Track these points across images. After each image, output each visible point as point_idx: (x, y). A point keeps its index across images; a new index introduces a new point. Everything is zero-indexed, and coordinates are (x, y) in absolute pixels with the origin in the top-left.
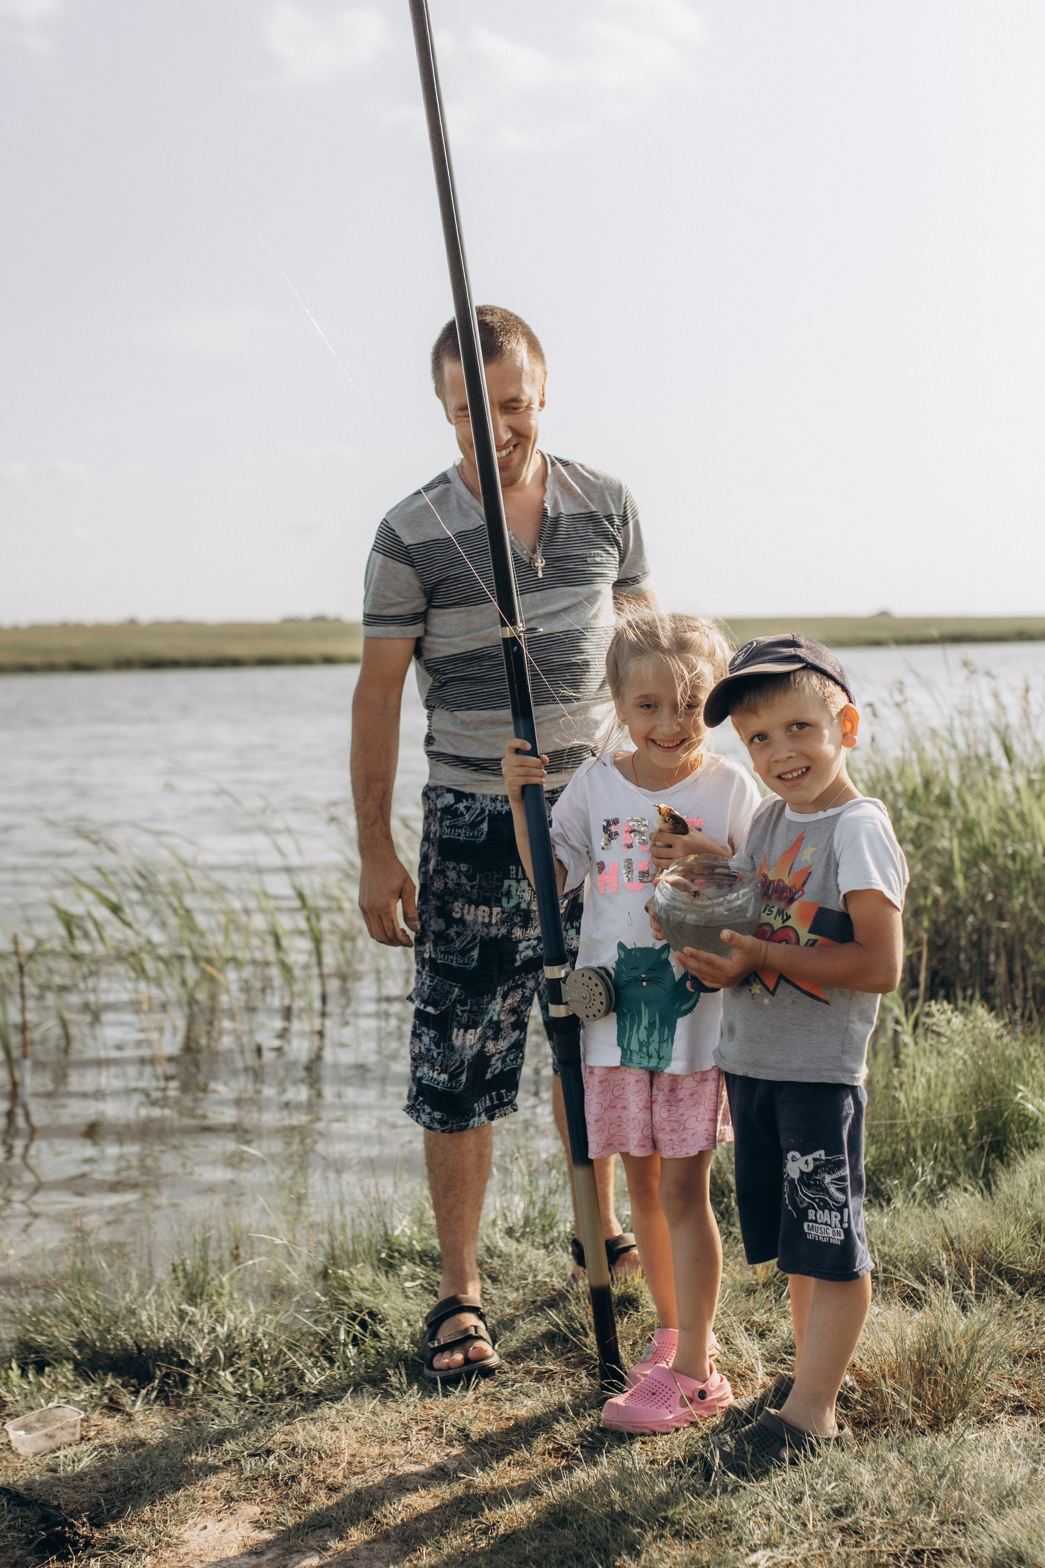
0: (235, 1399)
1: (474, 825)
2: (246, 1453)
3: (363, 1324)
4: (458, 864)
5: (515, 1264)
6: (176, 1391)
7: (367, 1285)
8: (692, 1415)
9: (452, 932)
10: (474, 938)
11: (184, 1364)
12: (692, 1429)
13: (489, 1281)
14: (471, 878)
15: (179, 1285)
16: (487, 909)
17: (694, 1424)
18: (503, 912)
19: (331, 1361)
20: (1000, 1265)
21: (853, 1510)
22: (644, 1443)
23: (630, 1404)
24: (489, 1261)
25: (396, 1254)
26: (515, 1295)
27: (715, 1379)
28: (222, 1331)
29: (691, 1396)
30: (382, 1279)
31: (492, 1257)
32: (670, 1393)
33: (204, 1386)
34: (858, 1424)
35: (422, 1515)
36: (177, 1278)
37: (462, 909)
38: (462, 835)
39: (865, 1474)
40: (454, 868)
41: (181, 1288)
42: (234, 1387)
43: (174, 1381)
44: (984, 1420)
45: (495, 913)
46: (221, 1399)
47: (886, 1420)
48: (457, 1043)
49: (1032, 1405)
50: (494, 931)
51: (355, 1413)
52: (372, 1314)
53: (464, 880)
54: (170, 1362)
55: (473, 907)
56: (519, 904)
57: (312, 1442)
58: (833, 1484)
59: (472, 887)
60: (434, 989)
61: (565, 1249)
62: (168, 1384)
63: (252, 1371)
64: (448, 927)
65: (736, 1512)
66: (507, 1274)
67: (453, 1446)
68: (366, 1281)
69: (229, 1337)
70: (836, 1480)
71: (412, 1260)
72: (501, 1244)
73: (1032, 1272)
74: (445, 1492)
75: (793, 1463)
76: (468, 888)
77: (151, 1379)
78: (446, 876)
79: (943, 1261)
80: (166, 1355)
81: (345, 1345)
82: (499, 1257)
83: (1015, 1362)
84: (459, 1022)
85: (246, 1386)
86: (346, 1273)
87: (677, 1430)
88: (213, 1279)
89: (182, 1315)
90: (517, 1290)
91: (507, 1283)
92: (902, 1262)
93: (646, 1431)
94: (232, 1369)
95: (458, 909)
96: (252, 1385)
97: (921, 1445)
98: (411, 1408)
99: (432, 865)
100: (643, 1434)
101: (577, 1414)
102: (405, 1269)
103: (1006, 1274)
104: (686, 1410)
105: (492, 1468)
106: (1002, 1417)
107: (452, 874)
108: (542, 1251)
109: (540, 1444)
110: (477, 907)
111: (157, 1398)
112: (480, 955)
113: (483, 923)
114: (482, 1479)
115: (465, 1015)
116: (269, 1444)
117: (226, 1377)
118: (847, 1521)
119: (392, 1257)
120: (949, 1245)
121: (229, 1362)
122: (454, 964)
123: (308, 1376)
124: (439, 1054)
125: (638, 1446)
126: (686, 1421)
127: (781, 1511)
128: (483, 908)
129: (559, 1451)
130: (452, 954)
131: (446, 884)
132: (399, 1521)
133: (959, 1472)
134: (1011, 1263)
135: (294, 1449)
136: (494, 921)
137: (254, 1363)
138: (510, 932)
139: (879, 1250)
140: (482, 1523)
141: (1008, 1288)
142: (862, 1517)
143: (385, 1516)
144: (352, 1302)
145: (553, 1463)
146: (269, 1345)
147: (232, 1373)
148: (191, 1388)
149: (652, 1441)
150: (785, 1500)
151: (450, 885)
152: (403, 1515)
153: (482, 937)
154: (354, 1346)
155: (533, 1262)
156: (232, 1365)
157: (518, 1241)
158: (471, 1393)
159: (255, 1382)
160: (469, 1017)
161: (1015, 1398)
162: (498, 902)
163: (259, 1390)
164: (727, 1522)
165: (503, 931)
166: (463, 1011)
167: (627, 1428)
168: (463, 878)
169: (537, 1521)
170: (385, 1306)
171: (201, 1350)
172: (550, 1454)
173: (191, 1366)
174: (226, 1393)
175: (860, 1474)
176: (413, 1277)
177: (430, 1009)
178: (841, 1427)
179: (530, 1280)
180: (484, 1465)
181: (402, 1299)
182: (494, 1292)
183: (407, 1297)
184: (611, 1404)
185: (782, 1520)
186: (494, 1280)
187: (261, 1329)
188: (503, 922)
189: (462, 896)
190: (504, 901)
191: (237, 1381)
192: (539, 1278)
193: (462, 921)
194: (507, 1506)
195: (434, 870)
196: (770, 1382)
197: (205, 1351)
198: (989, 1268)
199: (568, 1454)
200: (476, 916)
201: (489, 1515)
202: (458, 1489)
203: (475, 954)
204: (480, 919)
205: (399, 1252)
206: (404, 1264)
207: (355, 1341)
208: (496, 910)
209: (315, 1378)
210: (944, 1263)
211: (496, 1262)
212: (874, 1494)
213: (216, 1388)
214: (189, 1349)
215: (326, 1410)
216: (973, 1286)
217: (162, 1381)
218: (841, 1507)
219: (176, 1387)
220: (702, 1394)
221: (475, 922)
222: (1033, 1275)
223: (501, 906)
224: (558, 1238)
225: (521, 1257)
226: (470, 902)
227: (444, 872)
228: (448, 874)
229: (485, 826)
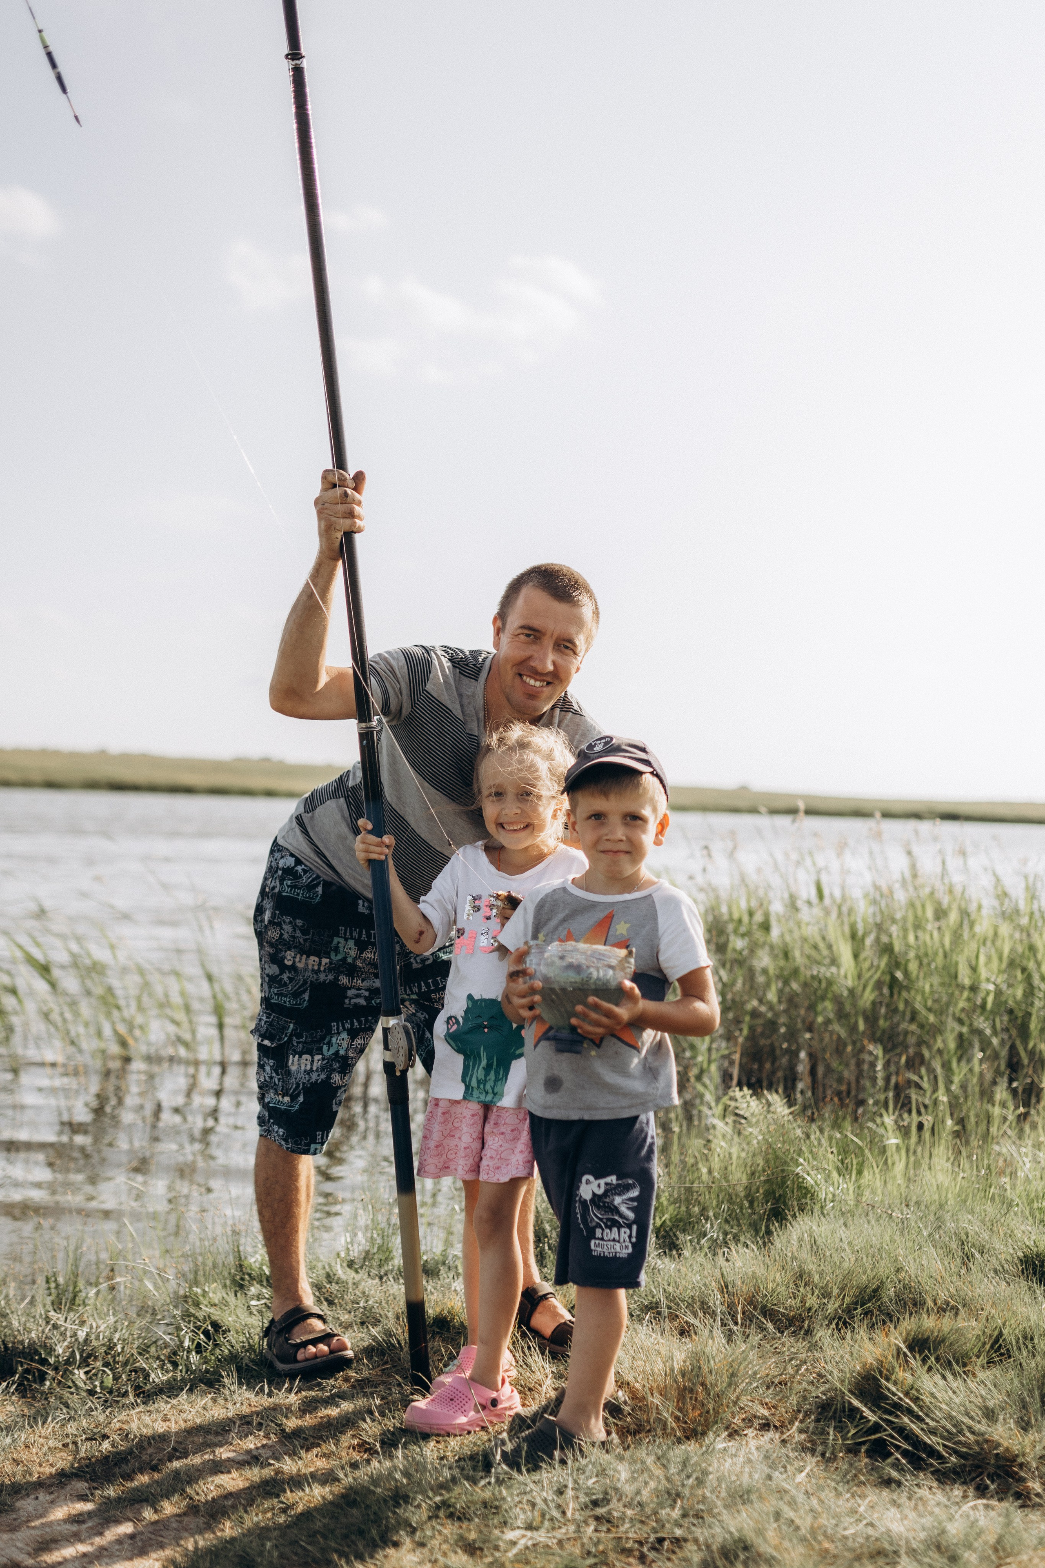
0: (84, 1394)
1: (311, 887)
2: (84, 1437)
3: (206, 1333)
4: (294, 919)
5: (350, 1290)
6: (34, 1386)
7: (217, 1302)
8: (483, 1421)
9: (285, 977)
10: (305, 982)
11: (44, 1362)
12: (482, 1433)
14: (304, 932)
15: (50, 1295)
16: (317, 959)
17: (484, 1428)
18: (331, 963)
19: (175, 1365)
20: (764, 1306)
21: (608, 1502)
22: (438, 1442)
23: (430, 1408)
24: (329, 1286)
25: (247, 1277)
26: (347, 1317)
27: (507, 1390)
28: (82, 1335)
29: (484, 1403)
30: (231, 1299)
31: (330, 1282)
32: (467, 1399)
33: (60, 1382)
34: (624, 1432)
36: (49, 1288)
37: (294, 958)
38: (301, 895)
39: (623, 1472)
40: (290, 923)
41: (51, 1298)
42: (86, 1384)
43: (34, 1376)
44: (734, 1434)
45: (323, 963)
46: (72, 1393)
47: (649, 1431)
48: (293, 1068)
49: (778, 1424)
50: (322, 977)
51: (186, 1407)
52: (216, 1326)
53: (298, 934)
54: (32, 1360)
55: (304, 956)
56: (345, 958)
57: (145, 1431)
58: (594, 1480)
59: (305, 940)
60: (270, 1024)
62: (28, 1380)
63: (104, 1371)
64: (282, 973)
65: (504, 1499)
66: (342, 1298)
67: (270, 1439)
68: (216, 1298)
69: (87, 1341)
70: (597, 1476)
71: (260, 1283)
72: (339, 1272)
73: (792, 1314)
74: (255, 1474)
75: (563, 1462)
76: (301, 941)
77: (13, 1374)
78: (281, 928)
79: (716, 1301)
80: (29, 1353)
81: (189, 1351)
82: (337, 1283)
83: (768, 1388)
84: (295, 1050)
85: (97, 1383)
86: (200, 1291)
87: (469, 1433)
88: (80, 1291)
89: (48, 1320)
90: (350, 1312)
91: (341, 1306)
92: (683, 1301)
93: (442, 1432)
94: (87, 1369)
95: (289, 958)
96: (102, 1382)
97: (678, 1452)
98: (238, 1405)
99: (267, 916)
100: (438, 1435)
101: (382, 1414)
102: (253, 1290)
103: (771, 1315)
104: (478, 1416)
105: (300, 1458)
106: (750, 1432)
107: (288, 928)
108: (377, 1281)
109: (347, 1439)
110: (308, 957)
111: (16, 1390)
112: (310, 997)
113: (313, 970)
114: (289, 1466)
115: (301, 1044)
116: (106, 1430)
117: (80, 1375)
118: (600, 1511)
119: (243, 1279)
120: (724, 1288)
121: (85, 1362)
122: (287, 1004)
123: (153, 1375)
124: (279, 1080)
125: (432, 1444)
126: (478, 1425)
127: (545, 1501)
128: (312, 958)
129: (364, 1447)
130: (286, 996)
131: (281, 935)
132: (209, 1498)
133: (705, 1473)
134: (775, 1304)
135: (127, 1435)
136: (322, 969)
137: (106, 1364)
138: (336, 979)
139: (665, 1290)
140: (283, 1503)
141: (771, 1327)
142: (616, 1508)
143: (198, 1494)
144: (200, 1315)
145: (356, 1456)
146: (123, 1348)
147: (86, 1373)
148: (48, 1383)
149: (445, 1441)
150: (550, 1492)
151: (286, 936)
152: (214, 1493)
153: (312, 982)
154: (197, 1353)
155: (367, 1289)
156: (88, 1365)
157: (357, 1272)
158: (293, 1395)
159: (105, 1380)
160: (303, 1046)
161: (764, 1417)
162: (328, 955)
163: (107, 1387)
164: (496, 1508)
165: (331, 977)
166: (298, 1042)
167: (428, 1430)
168: (298, 931)
170: (229, 1320)
171: (60, 1351)
172: (354, 1448)
173: (50, 1364)
174: (77, 1388)
175: (619, 1472)
176: (258, 1298)
177: (266, 1043)
178: (609, 1433)
179: (362, 1304)
180: (293, 1454)
181: (246, 1314)
183: (252, 1313)
184: (415, 1407)
185: (545, 1507)
186: (331, 1303)
187: (117, 1336)
188: (330, 970)
189: (295, 947)
190: (333, 954)
191: (90, 1378)
192: (370, 1303)
193: (293, 968)
194: (307, 1489)
195: (270, 922)
196: (553, 1394)
197: (64, 1352)
198: (755, 1307)
199: (370, 1449)
200: (307, 964)
201: (290, 1497)
202: (267, 1473)
203: (306, 996)
204: (310, 967)
205: (250, 1275)
206: (253, 1285)
207: (199, 1349)
208: (325, 961)
209: (158, 1377)
210: (718, 1303)
211: (334, 1288)
212: (629, 1489)
213: (70, 1384)
214: (50, 1350)
215: (163, 1404)
216: (740, 1323)
217: (23, 1377)
218: (597, 1499)
219: (35, 1382)
220: (494, 1402)
221: (306, 970)
222: (794, 1317)
223: (330, 958)
225: (356, 1284)
226: (302, 952)
227: (279, 924)
228: (284, 926)
229: (320, 889)
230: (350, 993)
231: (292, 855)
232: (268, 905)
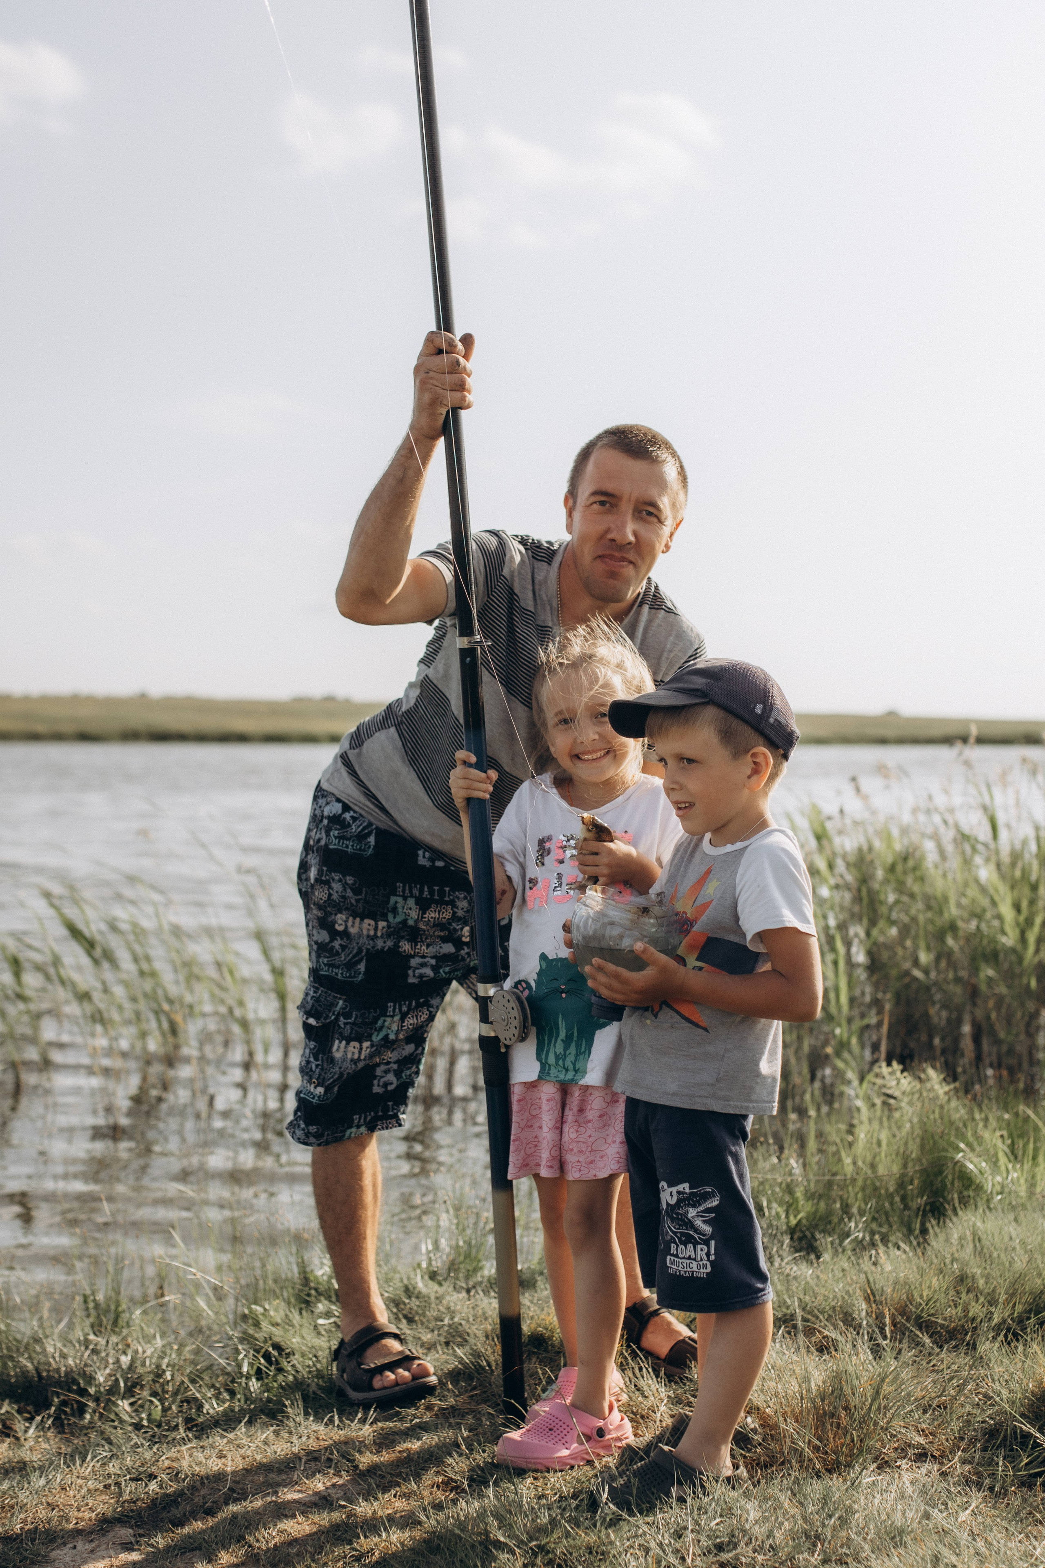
0: (130, 1428)
1: (361, 837)
2: (128, 1477)
3: (267, 1356)
4: (344, 876)
5: (433, 1305)
6: (73, 1419)
7: (279, 1321)
8: (588, 1453)
9: (337, 944)
10: (360, 950)
11: (83, 1392)
12: (587, 1468)
13: (404, 1321)
14: (356, 892)
15: (88, 1316)
16: (372, 922)
17: (590, 1463)
18: (389, 927)
19: (232, 1393)
20: (920, 1317)
21: (735, 1546)
22: (535, 1479)
23: (526, 1439)
24: (407, 1301)
25: (313, 1292)
26: (429, 1336)
27: (615, 1417)
28: (125, 1360)
29: (587, 1431)
30: (296, 1317)
31: (410, 1297)
32: (568, 1429)
33: (101, 1415)
34: (753, 1465)
35: (296, 1540)
36: (87, 1309)
37: (346, 921)
38: (350, 847)
39: (752, 1511)
40: (340, 880)
41: (92, 1320)
42: (132, 1417)
43: (72, 1409)
44: (883, 1465)
45: (380, 927)
46: (115, 1428)
47: (783, 1463)
48: (338, 1055)
49: (936, 1453)
50: (380, 944)
51: (245, 1441)
52: (277, 1347)
53: (349, 893)
54: (70, 1390)
55: (358, 920)
56: (405, 921)
57: (197, 1469)
58: (718, 1520)
59: (357, 901)
60: (317, 1000)
61: (486, 1292)
62: (65, 1413)
63: (151, 1402)
64: (332, 939)
65: (612, 1543)
66: (424, 1314)
67: (341, 1477)
68: (278, 1317)
69: (131, 1367)
70: (721, 1516)
71: (328, 1298)
72: (420, 1285)
73: (953, 1325)
74: (324, 1519)
75: (682, 1500)
76: (353, 901)
77: (48, 1407)
78: (330, 887)
79: (862, 1311)
80: (67, 1382)
81: (248, 1378)
82: (417, 1297)
83: (925, 1412)
84: (341, 1034)
85: (144, 1415)
86: (259, 1309)
87: (572, 1467)
88: (124, 1311)
89: (86, 1343)
90: (433, 1331)
91: (422, 1323)
92: (822, 1312)
93: (540, 1467)
94: (132, 1400)
95: (340, 922)
96: (149, 1415)
97: (817, 1488)
98: (304, 1439)
99: (313, 873)
100: (537, 1471)
101: (470, 1448)
102: (321, 1307)
103: (927, 1327)
104: (583, 1448)
105: (376, 1499)
106: (904, 1463)
107: (337, 886)
108: (464, 1294)
109: (430, 1477)
110: (362, 920)
111: (53, 1424)
112: (366, 968)
113: (368, 936)
114: (364, 1509)
115: (348, 1027)
116: (154, 1469)
117: (124, 1405)
118: (725, 1557)
119: (309, 1295)
120: (871, 1296)
121: (130, 1392)
122: (339, 976)
123: (207, 1406)
124: (317, 1066)
125: (529, 1481)
126: (583, 1459)
127: (660, 1545)
128: (367, 921)
129: (449, 1485)
130: (338, 967)
131: (330, 895)
132: (271, 1545)
133: (850, 1512)
134: (932, 1315)
135: (177, 1474)
136: (379, 934)
137: (154, 1394)
138: (396, 945)
139: (800, 1300)
140: (356, 1550)
141: (927, 1340)
142: (744, 1553)
143: (258, 1541)
144: (260, 1336)
145: (440, 1495)
146: (172, 1376)
147: (132, 1404)
148: (88, 1416)
149: (544, 1478)
150: (666, 1535)
151: (335, 896)
152: (276, 1540)
153: (368, 950)
154: (258, 1379)
155: (452, 1304)
156: (133, 1396)
157: (440, 1284)
158: (367, 1426)
159: (153, 1412)
160: (352, 1029)
161: (919, 1446)
162: (385, 918)
163: (155, 1420)
164: (603, 1554)
165: (390, 943)
166: (345, 1024)
167: (524, 1465)
168: (349, 891)
169: (412, 1549)
170: (294, 1341)
171: (102, 1379)
172: (438, 1487)
173: (90, 1395)
174: (121, 1421)
175: (747, 1511)
176: (328, 1314)
177: (312, 1021)
178: (736, 1467)
179: (446, 1321)
180: (369, 1495)
181: (313, 1334)
182: (408, 1332)
183: (319, 1333)
184: (507, 1439)
185: (661, 1553)
186: (410, 1320)
187: (166, 1361)
188: (389, 935)
189: (347, 909)
190: (390, 917)
191: (136, 1410)
192: (456, 1320)
193: (345, 934)
194: (384, 1535)
195: (316, 880)
196: (669, 1421)
197: (106, 1381)
198: (908, 1320)
199: (457, 1488)
200: (361, 929)
201: (364, 1543)
202: (337, 1516)
203: (362, 967)
204: (365, 932)
205: (316, 1290)
206: (319, 1301)
207: (259, 1375)
208: (382, 924)
209: (213, 1408)
210: (864, 1314)
211: (414, 1303)
212: (759, 1531)
213: (112, 1416)
214: (90, 1379)
215: (218, 1438)
216: (889, 1336)
217: (59, 1410)
218: (722, 1543)
219: (73, 1415)
220: (601, 1432)
221: (360, 935)
222: (955, 1329)
223: (387, 921)
224: (481, 1283)
225: (439, 1299)
226: (355, 915)
227: (327, 883)
228: (334, 885)
229: (372, 839)
230: (414, 962)
231: (338, 800)
232: (313, 860)
